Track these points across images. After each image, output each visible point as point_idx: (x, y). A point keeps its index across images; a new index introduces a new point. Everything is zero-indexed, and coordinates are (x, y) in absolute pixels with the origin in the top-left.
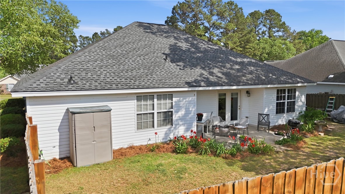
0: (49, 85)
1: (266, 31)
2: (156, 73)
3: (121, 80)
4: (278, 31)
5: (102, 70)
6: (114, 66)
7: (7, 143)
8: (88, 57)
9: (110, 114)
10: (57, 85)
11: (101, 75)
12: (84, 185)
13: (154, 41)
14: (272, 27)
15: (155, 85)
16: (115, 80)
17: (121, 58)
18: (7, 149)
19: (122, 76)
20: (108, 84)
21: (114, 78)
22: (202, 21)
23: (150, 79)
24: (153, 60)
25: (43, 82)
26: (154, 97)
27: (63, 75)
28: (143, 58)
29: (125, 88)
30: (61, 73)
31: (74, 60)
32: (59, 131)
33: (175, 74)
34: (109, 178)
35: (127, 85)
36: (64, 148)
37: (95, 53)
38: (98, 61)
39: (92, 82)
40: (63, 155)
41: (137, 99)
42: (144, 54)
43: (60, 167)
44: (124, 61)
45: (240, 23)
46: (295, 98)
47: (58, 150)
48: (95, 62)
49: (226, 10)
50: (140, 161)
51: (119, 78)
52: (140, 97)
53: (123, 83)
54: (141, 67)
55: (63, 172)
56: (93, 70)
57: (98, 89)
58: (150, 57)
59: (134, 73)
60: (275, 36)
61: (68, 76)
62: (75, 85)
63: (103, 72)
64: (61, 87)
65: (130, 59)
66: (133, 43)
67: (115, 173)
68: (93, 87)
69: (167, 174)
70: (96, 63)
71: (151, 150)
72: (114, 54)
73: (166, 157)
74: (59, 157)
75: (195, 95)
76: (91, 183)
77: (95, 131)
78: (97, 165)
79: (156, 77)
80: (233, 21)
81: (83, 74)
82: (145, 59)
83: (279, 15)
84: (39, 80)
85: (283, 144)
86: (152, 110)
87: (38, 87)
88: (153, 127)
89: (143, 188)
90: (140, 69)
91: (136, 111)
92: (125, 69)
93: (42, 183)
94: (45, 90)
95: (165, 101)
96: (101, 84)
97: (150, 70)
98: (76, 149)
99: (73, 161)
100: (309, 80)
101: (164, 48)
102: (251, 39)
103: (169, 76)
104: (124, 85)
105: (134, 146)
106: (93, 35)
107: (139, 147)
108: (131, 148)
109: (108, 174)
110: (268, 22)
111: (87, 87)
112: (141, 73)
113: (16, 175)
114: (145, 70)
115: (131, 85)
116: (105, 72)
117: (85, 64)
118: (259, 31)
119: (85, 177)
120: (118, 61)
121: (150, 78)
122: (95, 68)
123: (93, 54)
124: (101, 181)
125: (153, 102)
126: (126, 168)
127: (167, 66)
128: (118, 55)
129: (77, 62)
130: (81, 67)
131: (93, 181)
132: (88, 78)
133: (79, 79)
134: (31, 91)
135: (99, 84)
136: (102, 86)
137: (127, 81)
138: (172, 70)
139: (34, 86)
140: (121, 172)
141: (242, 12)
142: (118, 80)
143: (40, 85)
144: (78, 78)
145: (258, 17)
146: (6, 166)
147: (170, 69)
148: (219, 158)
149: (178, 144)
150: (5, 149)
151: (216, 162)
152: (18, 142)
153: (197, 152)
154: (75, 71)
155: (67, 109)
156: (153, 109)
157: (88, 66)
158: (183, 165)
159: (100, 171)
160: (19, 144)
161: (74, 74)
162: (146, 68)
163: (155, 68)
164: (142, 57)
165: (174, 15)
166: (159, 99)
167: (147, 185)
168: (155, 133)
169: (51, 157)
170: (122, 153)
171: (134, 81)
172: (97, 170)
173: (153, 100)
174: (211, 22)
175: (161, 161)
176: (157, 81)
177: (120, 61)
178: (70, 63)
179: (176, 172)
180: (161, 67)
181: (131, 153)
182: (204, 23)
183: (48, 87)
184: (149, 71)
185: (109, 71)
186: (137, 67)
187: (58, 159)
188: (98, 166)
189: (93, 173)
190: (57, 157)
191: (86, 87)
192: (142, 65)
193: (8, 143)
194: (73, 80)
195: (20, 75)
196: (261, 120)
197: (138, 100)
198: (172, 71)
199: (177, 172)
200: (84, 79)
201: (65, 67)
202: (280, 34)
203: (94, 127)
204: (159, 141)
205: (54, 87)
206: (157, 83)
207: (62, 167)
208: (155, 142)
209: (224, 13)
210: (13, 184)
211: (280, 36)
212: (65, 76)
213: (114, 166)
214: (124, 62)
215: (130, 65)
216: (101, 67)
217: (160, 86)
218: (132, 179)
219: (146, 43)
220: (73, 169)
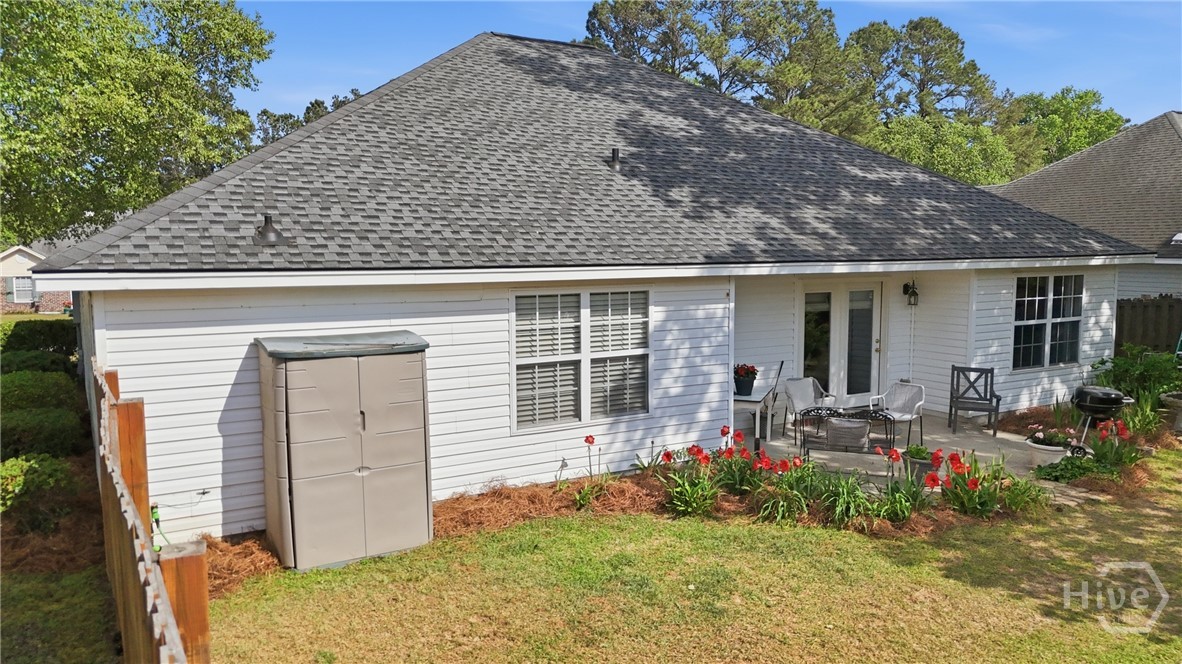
0: (181, 246)
1: (911, 92)
2: (584, 210)
3: (458, 232)
4: (950, 94)
5: (382, 198)
6: (425, 185)
7: (15, 477)
8: (324, 148)
9: (423, 361)
10: (213, 246)
11: (379, 214)
12: (337, 645)
13: (560, 98)
14: (931, 79)
15: (584, 253)
16: (434, 232)
17: (450, 157)
18: (16, 503)
19: (460, 219)
20: (409, 246)
21: (429, 225)
22: (692, 57)
23: (565, 233)
24: (568, 167)
25: (157, 238)
26: (579, 302)
27: (236, 210)
28: (528, 157)
29: (476, 263)
30: (228, 203)
31: (274, 159)
32: (220, 431)
33: (654, 214)
34: (432, 613)
35: (483, 254)
36: (241, 496)
37: (352, 136)
38: (363, 165)
39: (349, 238)
40: (239, 525)
41: (517, 310)
42: (531, 143)
43: (230, 569)
44: (460, 165)
45: (826, 63)
46: (1078, 311)
47: (218, 506)
48: (355, 166)
49: (778, 17)
50: (540, 545)
51: (449, 225)
52: (527, 302)
53: (465, 247)
54: (524, 188)
55: (242, 592)
56: (349, 196)
57: (375, 264)
58: (553, 155)
59: (505, 211)
60: (941, 110)
61: (255, 215)
62: (281, 249)
63: (385, 204)
64: (228, 254)
65: (481, 159)
66: (487, 103)
67: (451, 593)
68: (355, 258)
69: (660, 596)
70: (358, 173)
71: (574, 502)
72: (421, 141)
73: (636, 529)
74: (223, 531)
75: (728, 295)
76: (361, 634)
77: (364, 428)
78: (376, 562)
79: (587, 224)
80: (799, 55)
81: (313, 209)
82: (538, 161)
83: (953, 37)
84: (142, 229)
85: (1069, 478)
86: (572, 351)
87: (138, 255)
88: (577, 415)
89: (579, 656)
90: (524, 195)
91: (515, 355)
92: (470, 195)
93: (198, 654)
94: (168, 266)
95: (619, 317)
96: (383, 246)
97: (561, 202)
98: (291, 502)
99: (279, 550)
100: (1129, 245)
101: (601, 125)
102: (865, 118)
103: (634, 222)
104: (469, 251)
105: (507, 488)
106: (308, 108)
107: (530, 493)
108: (498, 494)
109: (424, 598)
110: (916, 61)
111: (330, 255)
112: (530, 211)
113: (55, 607)
114: (540, 201)
115: (498, 254)
116: (395, 205)
117: (315, 174)
118: (887, 93)
119: (336, 612)
120: (441, 166)
121: (565, 230)
122: (356, 190)
123: (342, 140)
124: (402, 626)
125: (578, 318)
126: (489, 574)
127: (621, 188)
128: (437, 146)
129: (285, 167)
130: (303, 186)
131: (369, 627)
132: (332, 223)
133: (298, 227)
134: (112, 268)
135: (375, 246)
136: (388, 254)
137: (480, 240)
138: (640, 203)
139: (123, 250)
140: (474, 589)
141: (833, 25)
142: (447, 233)
143: (147, 246)
144: (295, 222)
145: (880, 45)
146: (15, 570)
147: (633, 197)
148: (844, 531)
149: (677, 478)
150: (9, 503)
151: (839, 550)
152: (60, 475)
153: (752, 510)
154: (280, 198)
155: (251, 345)
156: (577, 349)
157: (327, 179)
158: (712, 560)
159: (390, 586)
160: (63, 484)
161: (276, 208)
162: (545, 192)
163: (578, 194)
164: (525, 155)
165: (593, 35)
166: (597, 309)
167: (590, 643)
168: (587, 437)
169: (190, 533)
170: (466, 513)
171: (508, 240)
172: (377, 584)
173: (576, 314)
174: (725, 59)
175: (620, 545)
176: (591, 239)
177: (445, 166)
178: (259, 170)
179: (692, 587)
180: (597, 190)
181: (500, 516)
182: (698, 63)
183: (180, 255)
184: (558, 203)
185: (408, 201)
186: (512, 188)
187: (220, 539)
188: (381, 565)
189: (363, 596)
190: (217, 533)
191: (327, 258)
192: (528, 181)
193: (21, 479)
194: (275, 231)
195: (55, 240)
196: (962, 390)
197: (520, 312)
198: (639, 206)
199: (697, 588)
200: (315, 227)
201: (240, 183)
202: (960, 102)
203: (362, 413)
204: (603, 469)
205: (201, 254)
206: (593, 247)
207: (237, 572)
208: (584, 472)
209: (769, 26)
210: (43, 642)
211: (959, 113)
212: (243, 214)
213: (443, 566)
214: (462, 170)
215: (482, 181)
216: (377, 186)
217: (607, 257)
218: (523, 619)
219: (533, 104)
220: (284, 579)
